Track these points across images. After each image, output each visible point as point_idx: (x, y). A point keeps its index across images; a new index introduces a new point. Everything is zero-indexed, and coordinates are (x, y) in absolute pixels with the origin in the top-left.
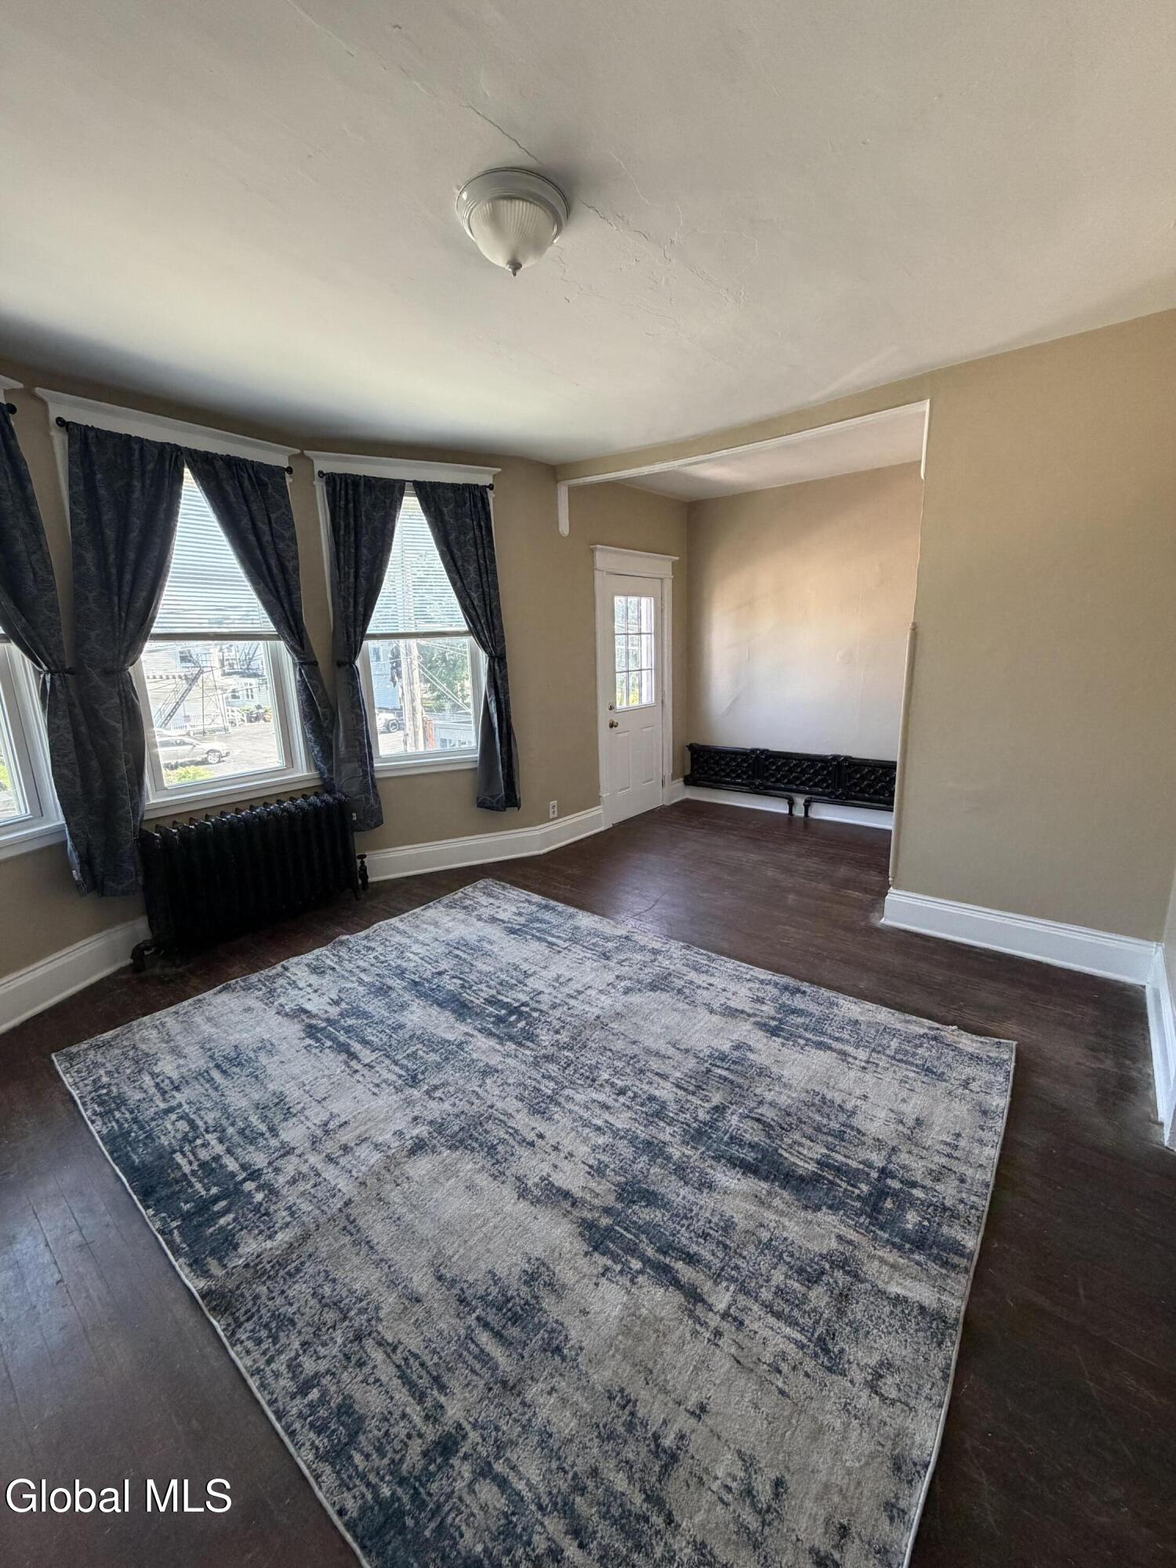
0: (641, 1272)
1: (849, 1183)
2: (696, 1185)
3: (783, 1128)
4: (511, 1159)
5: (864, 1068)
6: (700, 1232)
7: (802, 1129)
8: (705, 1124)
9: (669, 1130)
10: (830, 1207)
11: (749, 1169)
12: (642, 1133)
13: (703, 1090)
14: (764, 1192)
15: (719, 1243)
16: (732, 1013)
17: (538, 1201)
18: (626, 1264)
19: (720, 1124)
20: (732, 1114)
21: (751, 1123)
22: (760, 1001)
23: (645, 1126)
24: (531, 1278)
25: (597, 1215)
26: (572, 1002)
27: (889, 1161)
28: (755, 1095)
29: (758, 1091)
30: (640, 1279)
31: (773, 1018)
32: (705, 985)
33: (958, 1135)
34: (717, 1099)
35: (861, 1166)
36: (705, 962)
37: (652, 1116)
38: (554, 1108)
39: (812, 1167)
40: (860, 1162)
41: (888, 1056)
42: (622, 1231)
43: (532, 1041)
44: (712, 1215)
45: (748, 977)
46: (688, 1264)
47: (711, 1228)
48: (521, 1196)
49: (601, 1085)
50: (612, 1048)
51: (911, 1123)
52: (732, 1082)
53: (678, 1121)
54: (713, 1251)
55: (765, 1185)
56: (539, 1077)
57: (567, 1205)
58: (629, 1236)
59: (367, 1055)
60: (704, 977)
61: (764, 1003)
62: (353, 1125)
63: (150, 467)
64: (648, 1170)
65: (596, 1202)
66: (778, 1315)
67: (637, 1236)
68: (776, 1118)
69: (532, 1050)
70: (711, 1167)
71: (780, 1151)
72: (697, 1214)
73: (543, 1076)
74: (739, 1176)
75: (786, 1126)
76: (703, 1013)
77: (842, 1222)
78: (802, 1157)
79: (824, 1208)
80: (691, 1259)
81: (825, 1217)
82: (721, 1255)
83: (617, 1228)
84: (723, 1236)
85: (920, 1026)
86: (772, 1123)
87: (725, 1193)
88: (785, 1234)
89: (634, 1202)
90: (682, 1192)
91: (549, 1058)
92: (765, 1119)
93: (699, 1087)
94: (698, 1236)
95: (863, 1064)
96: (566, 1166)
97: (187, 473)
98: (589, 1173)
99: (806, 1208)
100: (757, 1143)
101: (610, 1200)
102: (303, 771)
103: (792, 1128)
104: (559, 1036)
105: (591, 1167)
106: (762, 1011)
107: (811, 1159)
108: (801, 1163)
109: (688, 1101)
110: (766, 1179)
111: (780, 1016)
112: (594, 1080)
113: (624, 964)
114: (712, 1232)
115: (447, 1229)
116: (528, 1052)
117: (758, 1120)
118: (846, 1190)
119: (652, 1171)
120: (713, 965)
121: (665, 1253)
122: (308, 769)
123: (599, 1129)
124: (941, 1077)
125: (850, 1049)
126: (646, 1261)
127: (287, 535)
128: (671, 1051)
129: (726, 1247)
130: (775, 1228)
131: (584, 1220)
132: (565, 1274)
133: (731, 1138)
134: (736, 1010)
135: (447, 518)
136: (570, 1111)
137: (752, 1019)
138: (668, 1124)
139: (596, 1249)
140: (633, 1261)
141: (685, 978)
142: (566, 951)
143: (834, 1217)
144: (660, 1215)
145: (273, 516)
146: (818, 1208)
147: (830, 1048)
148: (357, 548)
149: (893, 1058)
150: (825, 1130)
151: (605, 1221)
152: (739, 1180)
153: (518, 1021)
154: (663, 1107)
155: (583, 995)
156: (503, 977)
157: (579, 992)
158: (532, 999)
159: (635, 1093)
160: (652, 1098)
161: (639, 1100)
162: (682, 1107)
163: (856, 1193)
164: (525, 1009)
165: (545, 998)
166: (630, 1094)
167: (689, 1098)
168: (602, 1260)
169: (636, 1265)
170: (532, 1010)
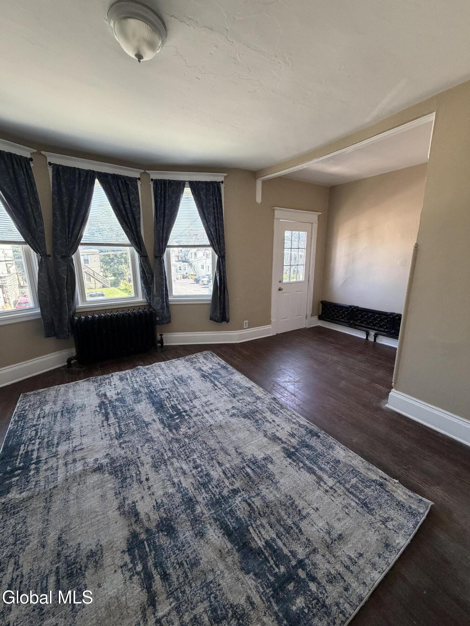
0: (138, 573)
1: (275, 562)
2: (196, 532)
3: (259, 514)
4: (128, 487)
5: (327, 491)
6: (180, 561)
7: (270, 518)
8: (223, 497)
9: (205, 495)
10: (255, 575)
11: (228, 533)
12: (191, 492)
13: (234, 478)
14: (226, 550)
15: (185, 572)
16: (275, 439)
17: (124, 514)
18: (135, 565)
19: (230, 500)
20: (240, 496)
21: (244, 505)
22: (293, 435)
23: (195, 489)
24: (92, 554)
25: (142, 531)
26: (206, 415)
27: (308, 557)
28: (258, 489)
29: (260, 488)
30: (136, 577)
31: (294, 447)
32: (271, 421)
33: (361, 555)
34: (237, 485)
35: (289, 554)
36: (278, 408)
37: (201, 485)
38: (163, 467)
39: (261, 544)
40: (290, 551)
41: (346, 488)
42: (146, 545)
43: (176, 430)
44: (191, 553)
45: (295, 421)
46: (161, 579)
47: (186, 561)
48: (119, 508)
49: (190, 461)
50: (207, 443)
51: (335, 535)
52: (250, 478)
53: (211, 491)
54: (179, 575)
55: (229, 545)
56: (167, 449)
57: (133, 520)
58: (147, 549)
59: (112, 420)
60: (273, 416)
61: (294, 437)
62: (85, 450)
63: (82, 179)
64: (180, 514)
65: (146, 524)
67: (150, 551)
68: (259, 507)
69: (174, 434)
70: (210, 524)
71: (251, 529)
72: (185, 550)
73: (169, 449)
74: (220, 535)
75: (261, 513)
76: (261, 434)
77: (256, 587)
78: (260, 535)
79: (252, 574)
80: (165, 577)
81: (250, 581)
82: (181, 580)
83: (145, 542)
84: (189, 568)
85: (375, 474)
86: (256, 509)
87: (207, 542)
88: (221, 582)
89: (162, 531)
90: (187, 534)
91: (178, 441)
92: (253, 505)
93: (233, 476)
94: (178, 563)
95: (328, 488)
96: (147, 499)
97: (97, 181)
98: (154, 506)
99: (242, 569)
100: (240, 519)
101: (152, 526)
102: (141, 299)
103: (264, 515)
104: (189, 431)
105: (157, 503)
106: (291, 441)
107: (264, 538)
108: (256, 539)
109: (223, 482)
110: (232, 542)
111: (298, 447)
112: (188, 458)
113: (240, 401)
114: (185, 564)
115: (80, 514)
116: (171, 435)
117: (249, 505)
118: (271, 566)
119: (181, 516)
120: (281, 411)
121: (156, 567)
122: (143, 298)
123: (174, 484)
124: (371, 511)
125: (325, 477)
126: (145, 567)
127: (136, 205)
128: (233, 452)
129: (187, 576)
130: (218, 575)
131: (135, 532)
132: (107, 560)
133: (230, 511)
134: (278, 438)
135: (202, 196)
136: (168, 470)
137: (283, 445)
138: (206, 492)
139: (129, 550)
140: (140, 565)
141: (264, 415)
142: (219, 390)
143: (253, 582)
144: (168, 542)
145: (131, 198)
146: (248, 573)
147: (314, 473)
148: (164, 210)
149: (348, 490)
150: (282, 523)
151: (143, 536)
152: (219, 537)
153: (177, 419)
154: (209, 482)
155: (212, 413)
156: (186, 396)
157: (212, 411)
158: (190, 409)
159: (202, 470)
160: (208, 475)
161: (201, 474)
162: (218, 484)
163: (276, 571)
164: (184, 414)
165: (195, 410)
166: (199, 469)
167: (224, 480)
168: (127, 558)
169: (139, 568)
170: (186, 415)
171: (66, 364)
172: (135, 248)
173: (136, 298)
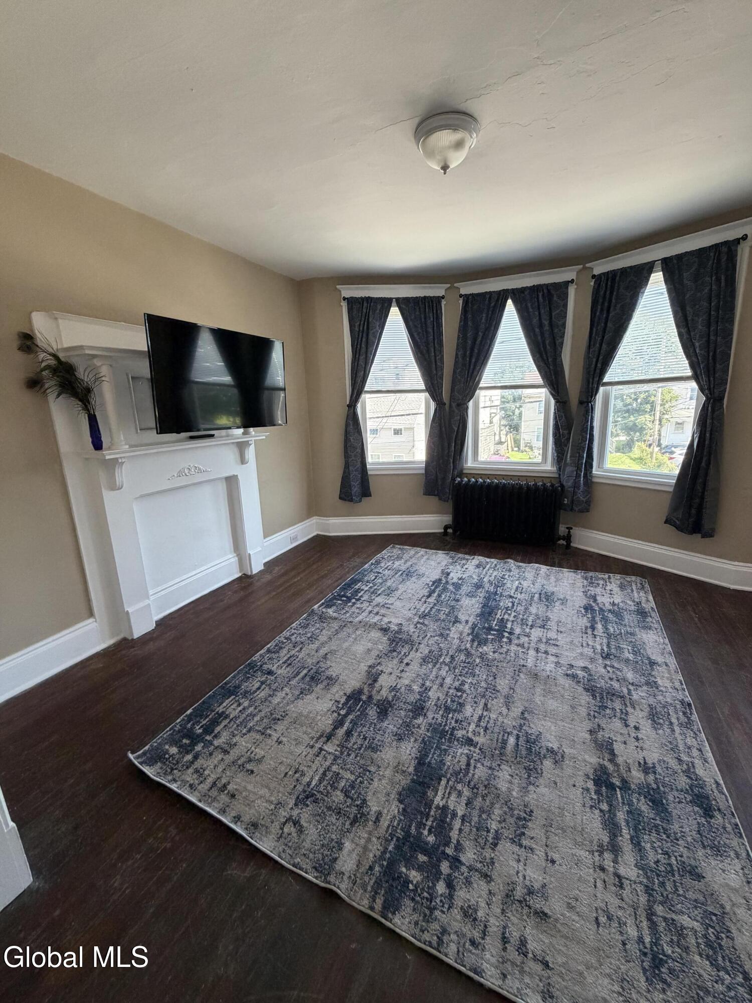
0: (339, 714)
1: (431, 827)
2: (398, 732)
3: (469, 782)
4: (390, 658)
6: (367, 735)
7: (476, 797)
8: (452, 734)
9: (439, 716)
10: (404, 810)
11: (421, 762)
12: (430, 704)
13: (485, 731)
14: (404, 769)
15: (362, 745)
16: (604, 747)
17: (369, 673)
18: (342, 708)
19: (456, 743)
20: (470, 750)
21: (464, 760)
22: (647, 769)
23: (436, 705)
24: (329, 678)
25: (367, 694)
26: (532, 652)
27: (471, 868)
28: (499, 765)
29: (503, 767)
30: (336, 714)
31: (625, 781)
32: (632, 724)
33: (545, 964)
34: (481, 740)
35: (454, 841)
36: (675, 722)
37: (444, 706)
38: (430, 666)
39: (438, 800)
40: (458, 841)
41: (651, 907)
42: (360, 704)
43: (478, 644)
44: (379, 740)
45: (686, 758)
46: (346, 731)
47: (370, 740)
48: (370, 667)
49: (458, 680)
50: (497, 680)
51: (536, 904)
52: (503, 748)
53: (447, 719)
54: (357, 743)
55: (411, 769)
56: (451, 653)
57: (370, 682)
58: (358, 708)
59: (432, 600)
60: (646, 723)
61: (646, 773)
62: (390, 610)
64: (401, 709)
65: (374, 692)
66: (324, 774)
67: (359, 710)
68: (476, 776)
69: (471, 646)
70: (416, 740)
71: (443, 782)
72: (377, 733)
73: (452, 656)
74: (413, 755)
75: (472, 784)
76: (587, 725)
77: (394, 817)
78: (447, 795)
79: (402, 806)
80: (349, 733)
81: (395, 808)
82: (355, 747)
83: (361, 702)
84: (366, 746)
86: (470, 775)
87: (397, 747)
88: (375, 780)
89: (378, 707)
90: (391, 727)
91: (468, 654)
92: (472, 768)
93: (486, 729)
94: (364, 736)
95: (610, 870)
96: (393, 677)
97: (510, 302)
98: (392, 686)
99: (400, 794)
100: (444, 764)
101: (377, 697)
102: (549, 467)
103: (473, 789)
104: (491, 654)
105: (396, 686)
106: (630, 772)
107: (447, 802)
108: (440, 793)
109: (469, 724)
110: (416, 769)
111: (634, 787)
112: (460, 675)
113: (609, 669)
114: (367, 741)
115: (348, 649)
116: (468, 646)
117: (468, 765)
118: (425, 825)
119: (401, 711)
120: (678, 728)
121: (351, 723)
123: (423, 685)
124: (654, 976)
125: (629, 858)
126: (346, 716)
127: (560, 323)
128: (516, 711)
129: (360, 749)
130: (379, 774)
131: (363, 689)
132: (334, 689)
133: (445, 750)
134: (612, 750)
136: (432, 672)
137: (607, 763)
138: (442, 716)
139: (348, 696)
140: (345, 711)
142: (590, 636)
143: (396, 811)
144: (374, 717)
145: (553, 314)
146: (401, 802)
147: (613, 835)
149: (652, 913)
150: (484, 816)
151: (364, 698)
152: (410, 754)
153: (494, 635)
154: (455, 711)
155: (544, 655)
156: (530, 619)
157: (546, 652)
158: (519, 635)
159: (461, 696)
160: (461, 705)
161: (456, 699)
162: (461, 721)
163: (423, 831)
164: (506, 634)
165: (524, 640)
166: (459, 694)
167: (472, 724)
168: (343, 700)
169: (343, 712)
170: (508, 638)
171: (443, 531)
172: (548, 389)
173: (542, 465)
